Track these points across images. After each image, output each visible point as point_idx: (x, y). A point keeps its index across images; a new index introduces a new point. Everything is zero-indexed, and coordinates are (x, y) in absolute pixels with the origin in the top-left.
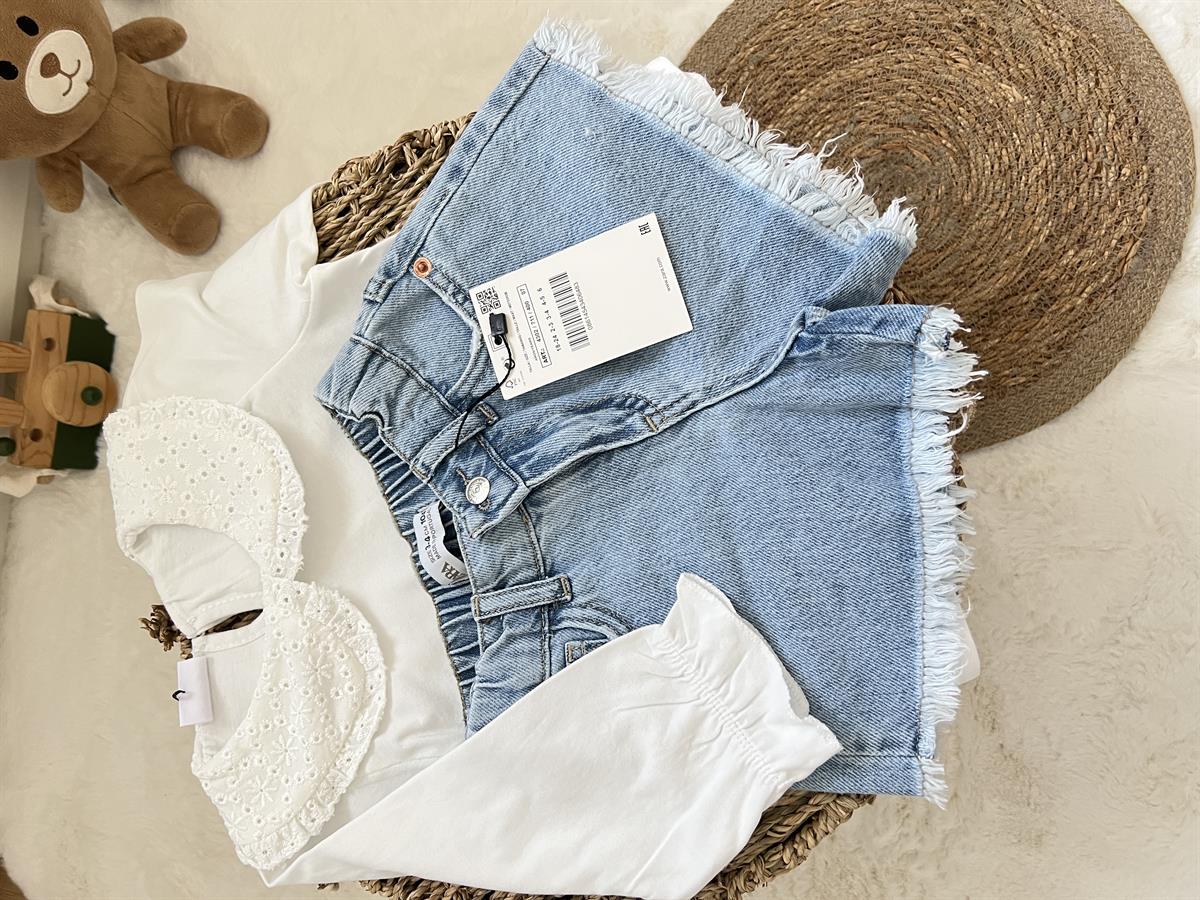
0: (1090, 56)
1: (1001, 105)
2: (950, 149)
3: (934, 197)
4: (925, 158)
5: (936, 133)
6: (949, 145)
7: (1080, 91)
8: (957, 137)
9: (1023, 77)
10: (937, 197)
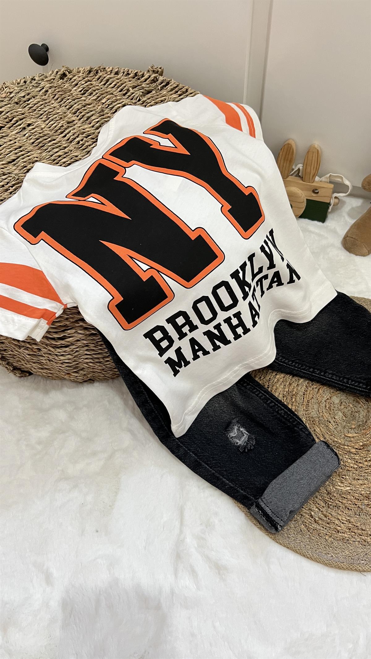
0: (325, 527)
1: (342, 478)
2: (344, 445)
3: (331, 421)
4: (350, 435)
5: (357, 449)
6: (346, 447)
7: (315, 507)
8: (346, 453)
9: (344, 498)
10: (330, 423)
